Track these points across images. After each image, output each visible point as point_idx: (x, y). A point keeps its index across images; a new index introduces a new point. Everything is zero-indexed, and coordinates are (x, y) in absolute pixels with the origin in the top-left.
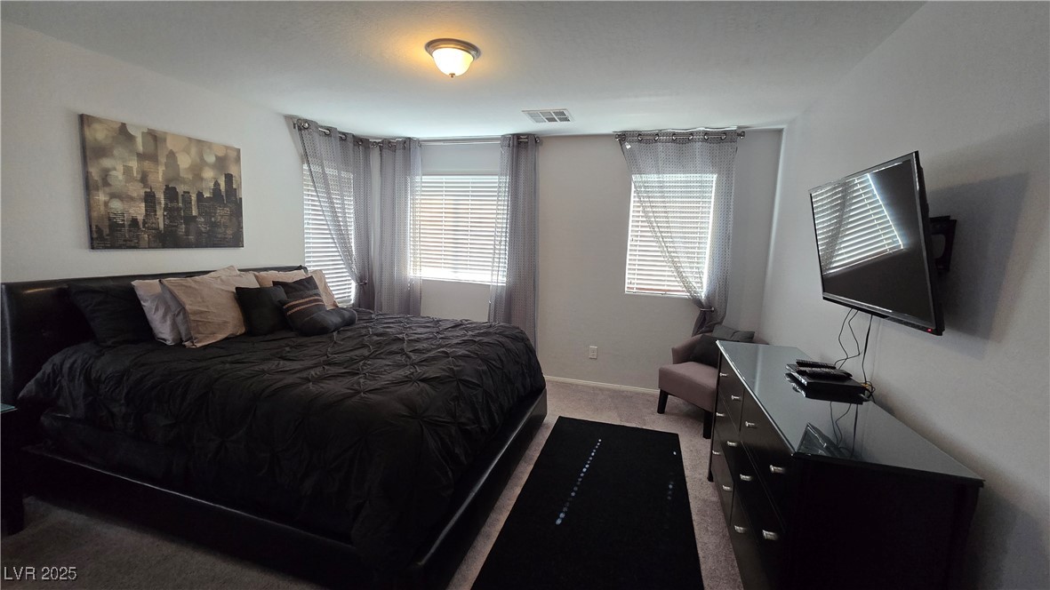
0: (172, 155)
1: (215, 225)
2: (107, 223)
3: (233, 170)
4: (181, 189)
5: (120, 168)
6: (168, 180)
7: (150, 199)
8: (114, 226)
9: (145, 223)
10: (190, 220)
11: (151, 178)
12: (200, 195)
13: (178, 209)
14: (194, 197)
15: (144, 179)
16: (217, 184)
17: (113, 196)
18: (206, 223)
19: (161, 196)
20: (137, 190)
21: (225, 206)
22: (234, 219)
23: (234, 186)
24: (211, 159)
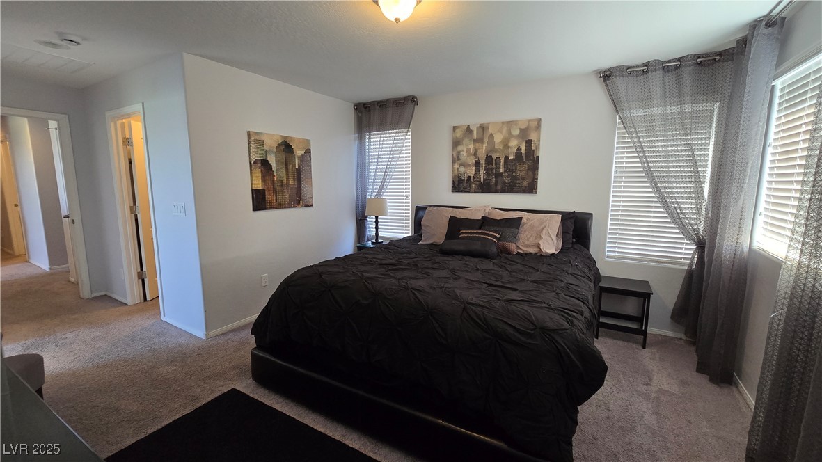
0: (492, 135)
1: (515, 177)
2: (457, 179)
3: (533, 136)
4: (494, 156)
5: (465, 150)
6: (488, 151)
7: (477, 164)
8: (460, 181)
9: (474, 178)
10: (499, 175)
11: (479, 152)
12: (506, 158)
13: (492, 169)
14: (502, 160)
15: (475, 154)
16: (519, 149)
17: (461, 165)
18: (508, 177)
19: (483, 162)
20: (472, 160)
21: (524, 163)
22: (530, 173)
23: (533, 148)
24: (516, 132)
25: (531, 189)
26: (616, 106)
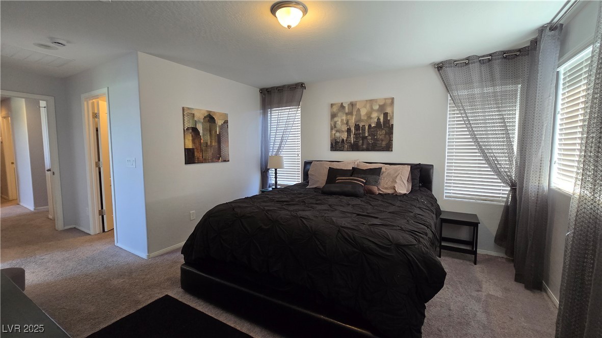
0: (359, 110)
1: (377, 140)
2: (334, 141)
3: (388, 110)
4: (361, 125)
5: (340, 120)
6: (356, 121)
7: (349, 131)
8: (337, 142)
9: (346, 140)
10: (364, 138)
11: (350, 122)
12: (370, 126)
13: (359, 134)
14: (367, 127)
15: (347, 123)
16: (379, 119)
17: (337, 131)
18: (371, 139)
19: (353, 129)
20: (345, 128)
21: (383, 129)
22: (387, 136)
23: (388, 119)
24: (376, 107)
25: (388, 148)
26: (448, 88)
